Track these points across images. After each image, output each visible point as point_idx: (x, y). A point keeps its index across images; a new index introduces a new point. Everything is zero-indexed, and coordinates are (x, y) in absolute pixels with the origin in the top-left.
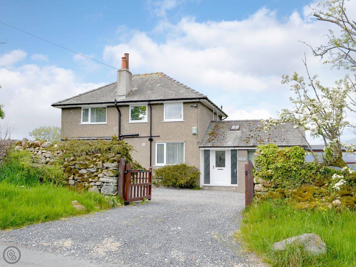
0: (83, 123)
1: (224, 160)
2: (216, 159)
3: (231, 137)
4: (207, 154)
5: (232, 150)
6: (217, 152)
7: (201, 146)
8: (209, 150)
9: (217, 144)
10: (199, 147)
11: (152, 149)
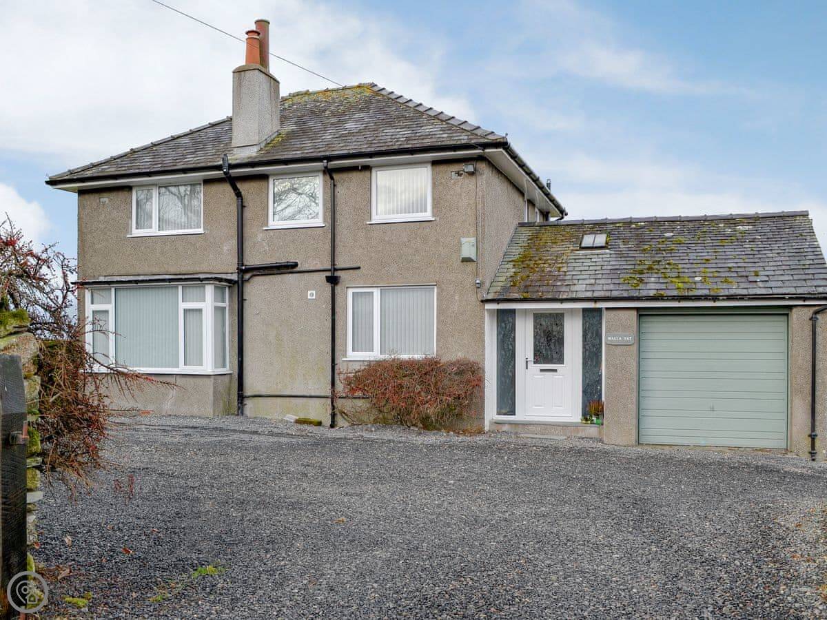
0: (136, 233)
1: (560, 341)
2: (535, 337)
3: (582, 268)
4: (506, 320)
5: (585, 310)
6: (538, 316)
7: (490, 297)
8: (513, 311)
9: (538, 291)
10: (482, 301)
11: (337, 310)
